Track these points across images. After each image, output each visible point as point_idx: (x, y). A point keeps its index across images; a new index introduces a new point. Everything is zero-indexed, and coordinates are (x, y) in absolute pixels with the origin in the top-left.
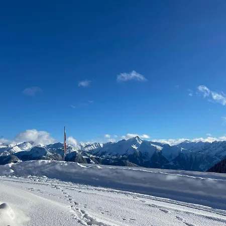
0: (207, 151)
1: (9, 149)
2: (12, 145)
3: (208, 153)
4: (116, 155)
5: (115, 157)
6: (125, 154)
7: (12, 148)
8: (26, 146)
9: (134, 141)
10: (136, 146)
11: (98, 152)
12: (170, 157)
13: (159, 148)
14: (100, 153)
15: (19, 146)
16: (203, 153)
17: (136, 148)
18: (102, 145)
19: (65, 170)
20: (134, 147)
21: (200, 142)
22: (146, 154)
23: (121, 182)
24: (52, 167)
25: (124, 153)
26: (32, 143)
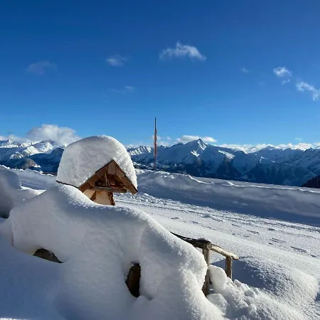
0: (296, 162)
1: (22, 150)
2: (26, 145)
3: (298, 164)
4: (169, 164)
5: (168, 167)
6: (182, 163)
7: (26, 148)
8: (45, 147)
9: (194, 145)
10: (197, 153)
11: (144, 159)
12: (244, 169)
13: (230, 156)
14: (147, 160)
15: (35, 146)
16: (291, 165)
17: (197, 155)
18: (149, 150)
19: (172, 186)
20: (195, 154)
21: (289, 150)
22: (211, 163)
23: (294, 211)
24: (152, 180)
25: (180, 161)
26: (52, 143)
